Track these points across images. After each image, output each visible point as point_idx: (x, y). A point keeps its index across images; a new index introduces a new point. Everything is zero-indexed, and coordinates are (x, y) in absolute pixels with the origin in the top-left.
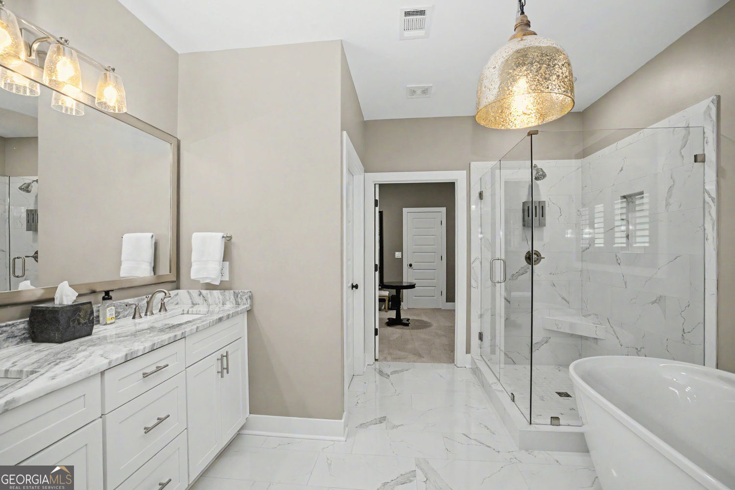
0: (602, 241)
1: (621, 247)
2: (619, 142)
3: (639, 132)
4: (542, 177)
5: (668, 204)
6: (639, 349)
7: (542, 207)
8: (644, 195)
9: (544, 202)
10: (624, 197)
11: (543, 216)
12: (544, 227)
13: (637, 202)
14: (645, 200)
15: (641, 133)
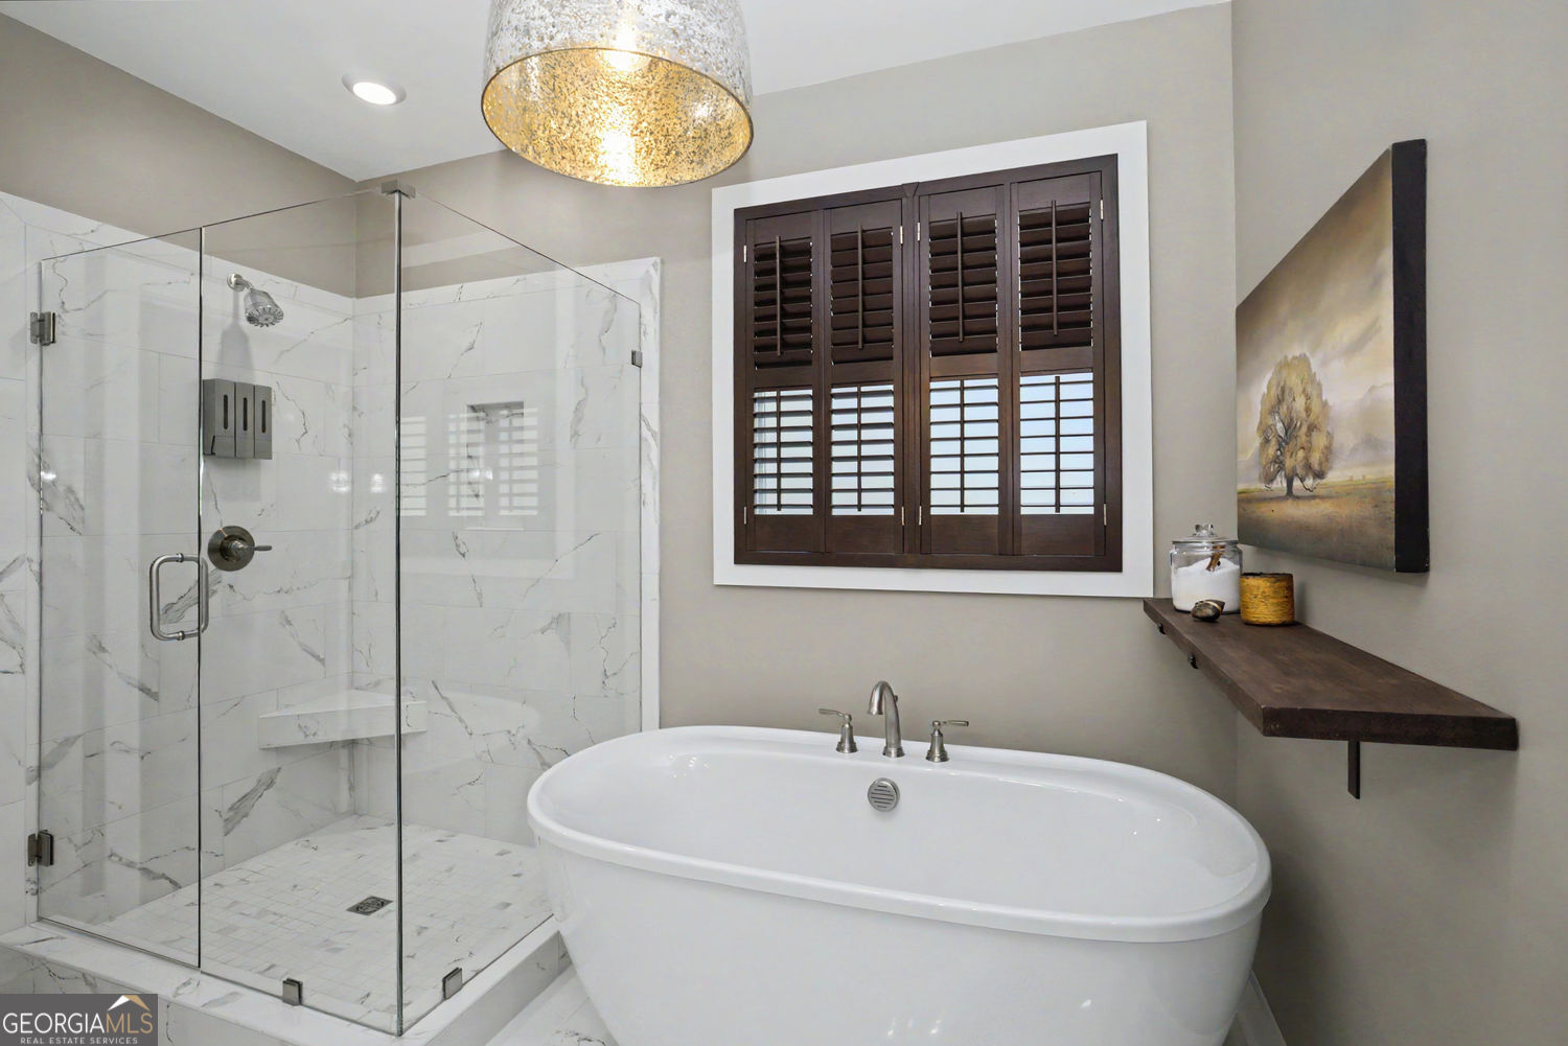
0: (422, 502)
1: (468, 517)
2: (466, 285)
3: (516, 278)
4: (271, 319)
5: (575, 434)
6: (513, 732)
7: (264, 402)
8: (525, 411)
9: (269, 390)
10: (473, 408)
11: (264, 431)
12: (265, 462)
13: (504, 423)
14: (527, 421)
15: (518, 281)
